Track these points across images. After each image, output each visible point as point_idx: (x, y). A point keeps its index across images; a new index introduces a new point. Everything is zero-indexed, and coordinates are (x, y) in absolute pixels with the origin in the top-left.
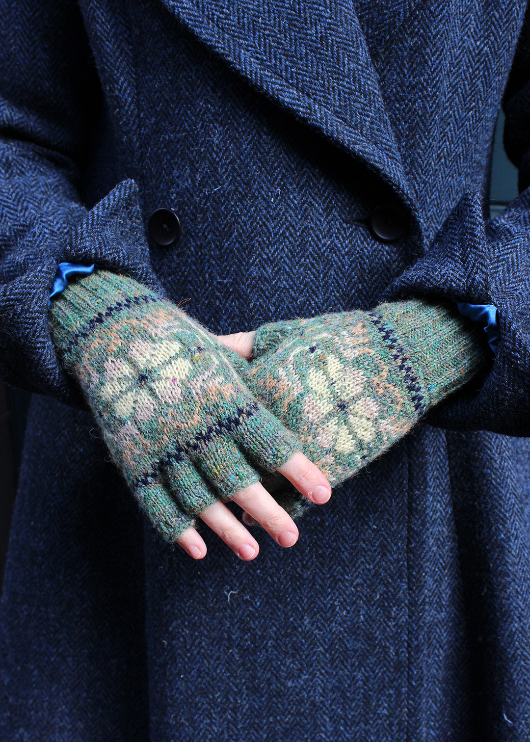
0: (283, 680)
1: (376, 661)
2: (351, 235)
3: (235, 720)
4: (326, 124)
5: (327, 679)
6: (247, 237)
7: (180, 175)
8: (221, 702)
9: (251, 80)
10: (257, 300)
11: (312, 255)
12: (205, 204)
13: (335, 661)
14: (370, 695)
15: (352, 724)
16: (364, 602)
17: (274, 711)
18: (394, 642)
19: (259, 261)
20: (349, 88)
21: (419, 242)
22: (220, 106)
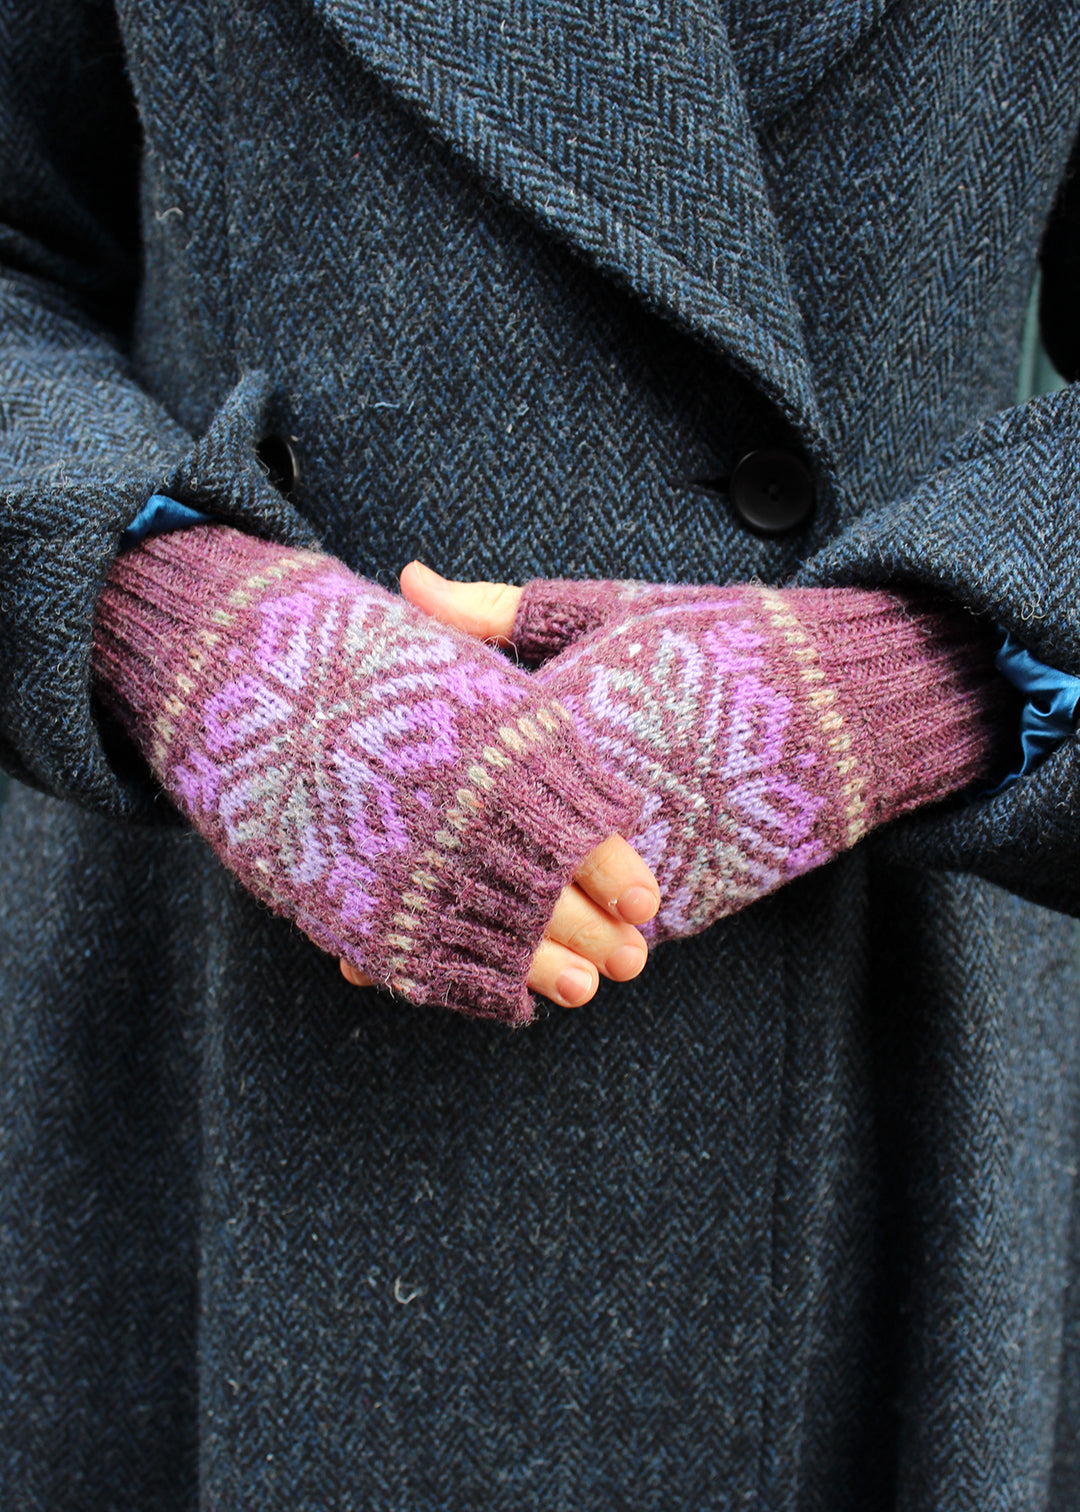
0: (488, 1468)
4: (639, 267)
5: (584, 1469)
6: (451, 509)
7: (312, 363)
9: (476, 165)
18: (735, 1397)
19: (476, 561)
20: (695, 186)
22: (402, 214)
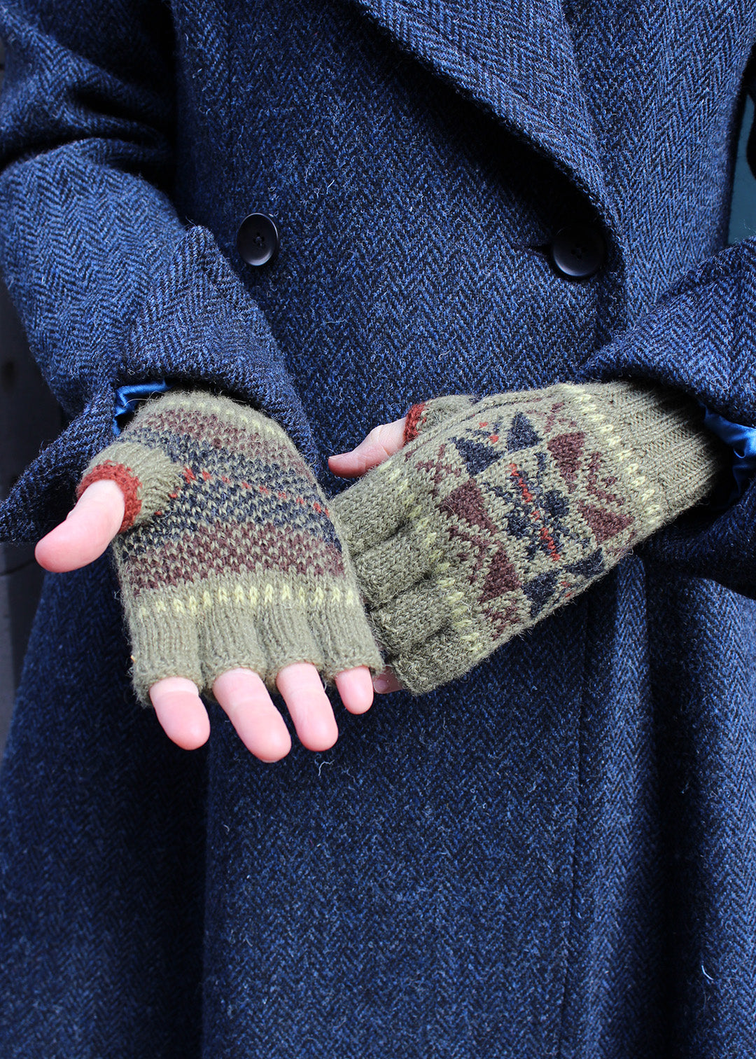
1: (525, 879)
3: (319, 942)
4: (499, 101)
6: (373, 260)
7: (283, 166)
8: (301, 915)
10: (382, 351)
11: (463, 291)
12: (316, 210)
13: (466, 872)
14: (514, 925)
15: (486, 963)
16: (513, 793)
17: (376, 933)
18: (554, 855)
19: (388, 295)
20: (533, 52)
21: (619, 280)
22: (344, 72)
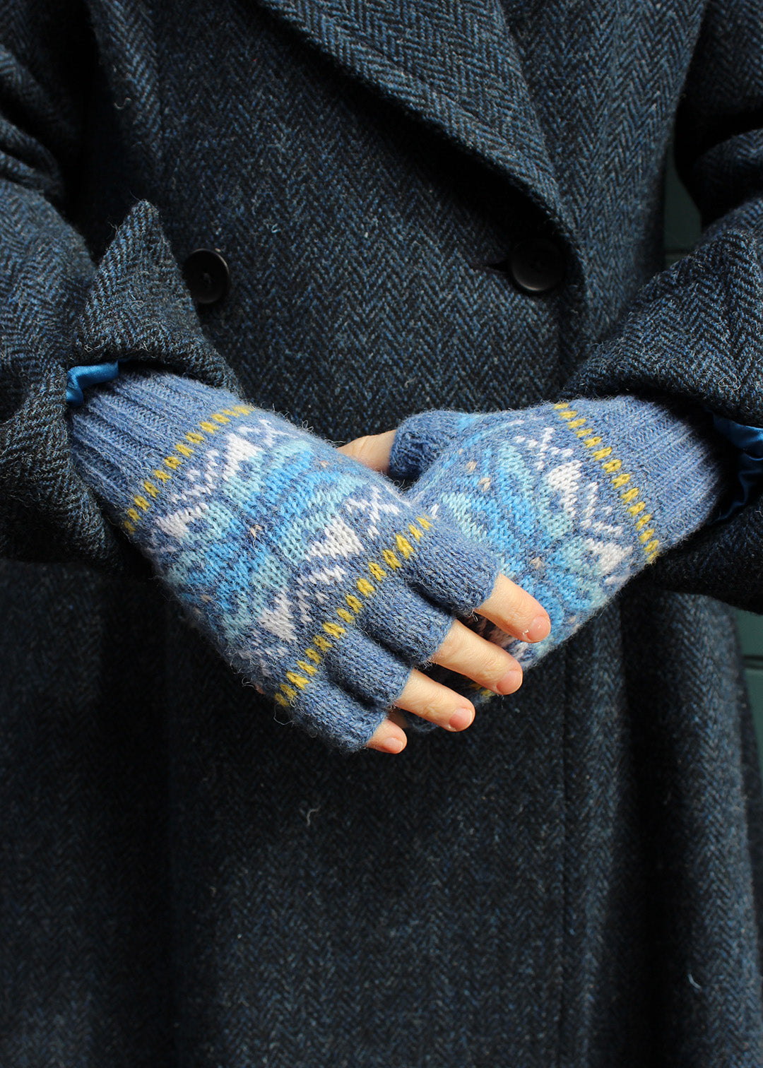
2: (481, 285)
4: (450, 120)
5: (446, 925)
6: (331, 290)
7: (227, 199)
9: (337, 59)
10: (346, 383)
13: (457, 899)
15: (482, 988)
17: (371, 973)
18: (544, 874)
19: (349, 325)
20: (481, 68)
21: (580, 294)
